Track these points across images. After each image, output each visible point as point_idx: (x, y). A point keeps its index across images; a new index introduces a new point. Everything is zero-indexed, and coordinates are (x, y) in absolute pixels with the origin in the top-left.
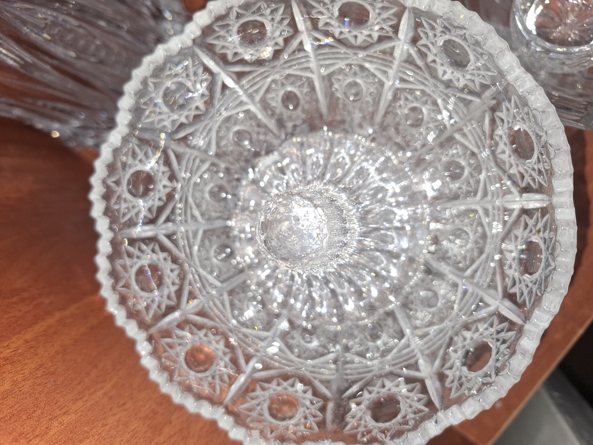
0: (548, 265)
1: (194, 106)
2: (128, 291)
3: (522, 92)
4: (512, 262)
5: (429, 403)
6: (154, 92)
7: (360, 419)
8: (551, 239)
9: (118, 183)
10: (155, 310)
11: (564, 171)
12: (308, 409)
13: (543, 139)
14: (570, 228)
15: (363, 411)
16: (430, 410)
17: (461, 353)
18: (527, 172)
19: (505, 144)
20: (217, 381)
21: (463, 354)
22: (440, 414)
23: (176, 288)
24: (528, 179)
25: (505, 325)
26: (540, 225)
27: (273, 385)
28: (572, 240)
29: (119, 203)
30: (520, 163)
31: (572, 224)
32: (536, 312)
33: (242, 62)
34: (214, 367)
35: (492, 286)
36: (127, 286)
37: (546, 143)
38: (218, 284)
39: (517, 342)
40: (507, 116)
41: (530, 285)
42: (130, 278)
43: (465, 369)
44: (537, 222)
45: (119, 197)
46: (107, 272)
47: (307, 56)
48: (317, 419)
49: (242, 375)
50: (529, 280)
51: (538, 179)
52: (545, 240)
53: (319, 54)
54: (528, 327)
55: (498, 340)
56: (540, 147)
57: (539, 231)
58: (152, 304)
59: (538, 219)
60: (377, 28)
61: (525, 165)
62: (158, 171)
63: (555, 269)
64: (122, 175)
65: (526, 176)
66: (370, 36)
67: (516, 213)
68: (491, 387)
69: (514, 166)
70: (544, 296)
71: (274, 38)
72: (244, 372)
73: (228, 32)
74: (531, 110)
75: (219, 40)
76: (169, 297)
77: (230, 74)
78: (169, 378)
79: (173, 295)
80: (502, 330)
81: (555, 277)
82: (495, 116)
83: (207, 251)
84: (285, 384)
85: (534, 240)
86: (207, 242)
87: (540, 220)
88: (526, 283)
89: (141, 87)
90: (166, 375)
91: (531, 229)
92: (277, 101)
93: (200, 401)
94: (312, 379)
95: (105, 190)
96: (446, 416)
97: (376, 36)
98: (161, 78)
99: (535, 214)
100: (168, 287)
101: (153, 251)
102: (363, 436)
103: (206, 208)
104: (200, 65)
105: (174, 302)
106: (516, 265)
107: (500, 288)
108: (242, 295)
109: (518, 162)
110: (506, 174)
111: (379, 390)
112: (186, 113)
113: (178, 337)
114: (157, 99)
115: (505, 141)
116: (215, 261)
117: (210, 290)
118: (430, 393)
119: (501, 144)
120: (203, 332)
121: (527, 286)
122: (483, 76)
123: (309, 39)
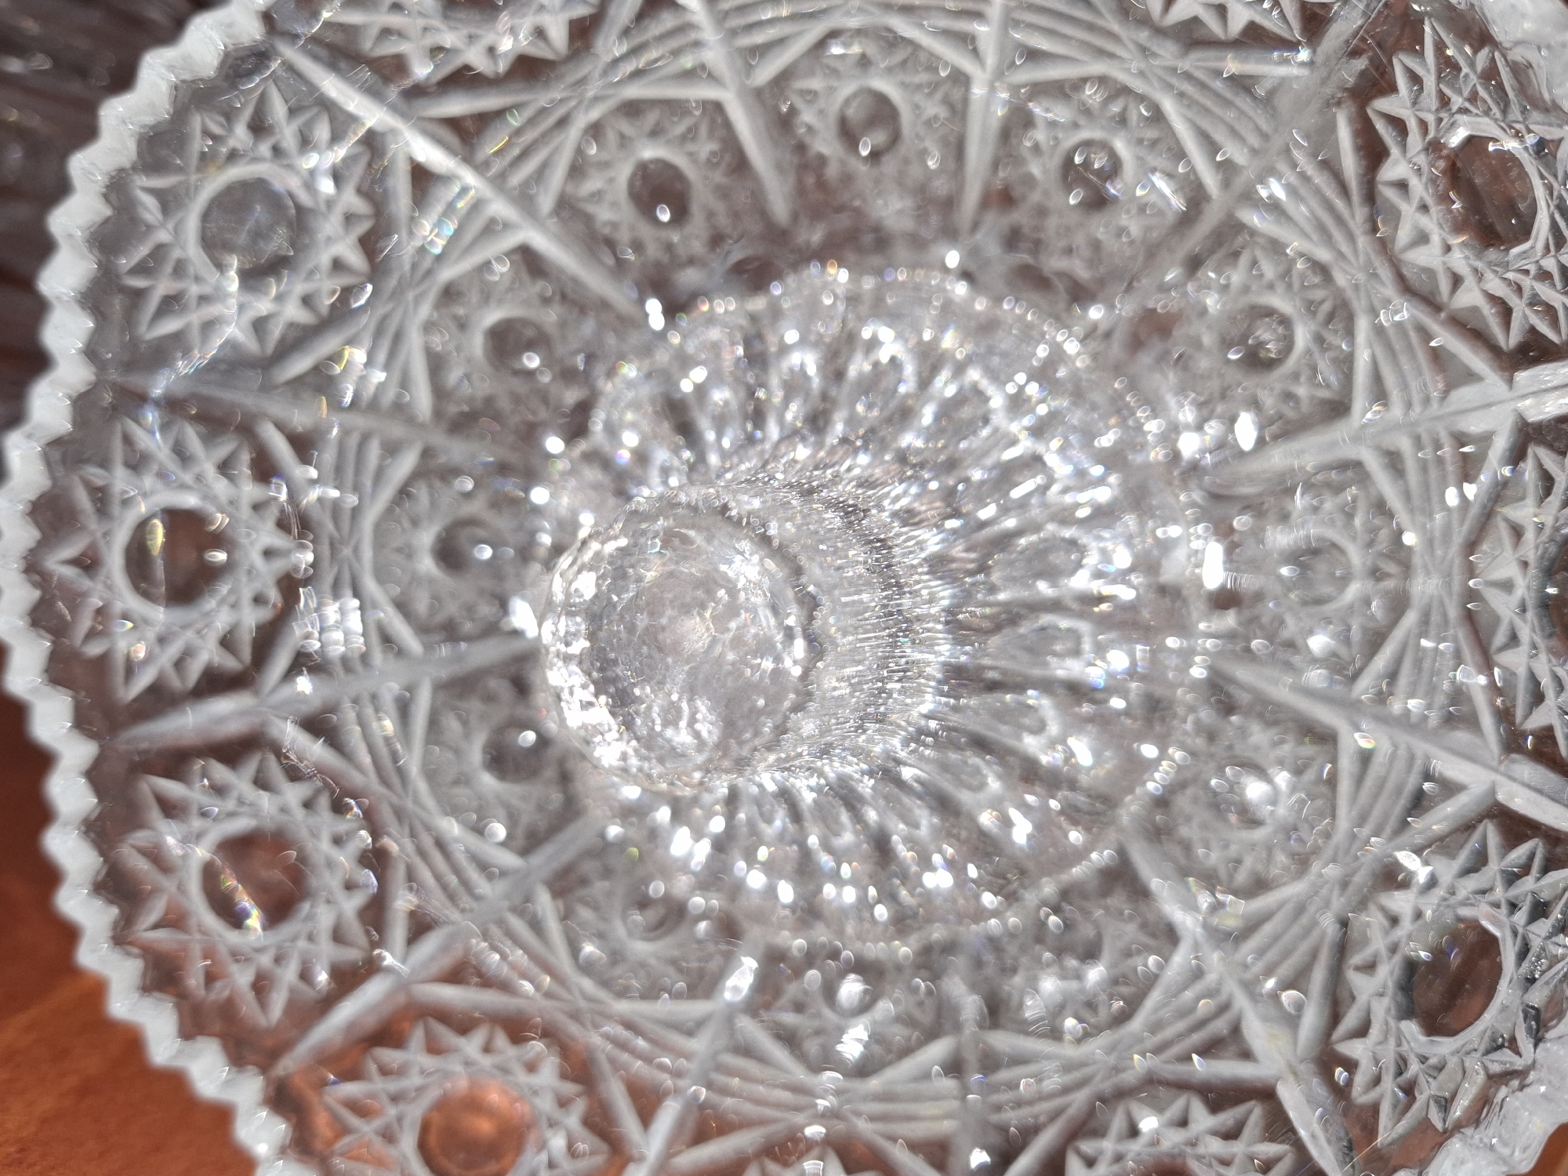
2: (182, 937)
4: (1518, 621)
10: (292, 991)
17: (1388, 973)
21: (1397, 972)
38: (509, 859)
40: (1415, 103)
42: (181, 888)
58: (278, 971)
67: (1501, 444)
72: (641, 1159)
76: (338, 936)
83: (457, 751)
86: (452, 724)
101: (261, 782)
103: (432, 607)
104: (315, 110)
105: (359, 948)
106: (1534, 630)
107: (1487, 721)
108: (599, 887)
109: (1479, 265)
110: (1443, 315)
111: (1121, 1148)
112: (300, 288)
113: (385, 1072)
114: (183, 248)
115: (1422, 199)
116: (488, 781)
117: (483, 887)
118: (1303, 1133)
119: (1408, 210)
120: (478, 1038)
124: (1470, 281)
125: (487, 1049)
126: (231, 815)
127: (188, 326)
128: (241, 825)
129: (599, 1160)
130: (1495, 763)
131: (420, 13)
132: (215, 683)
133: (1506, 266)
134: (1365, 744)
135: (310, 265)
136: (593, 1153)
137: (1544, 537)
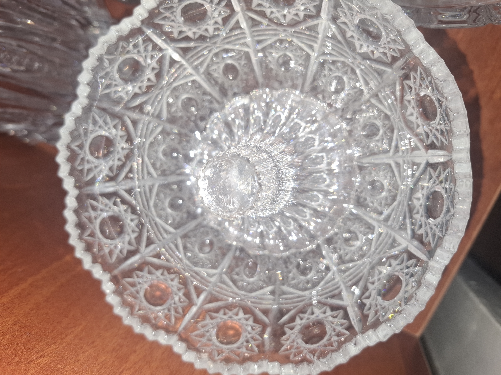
0: (448, 211)
1: (146, 78)
2: (94, 239)
3: (426, 64)
4: (420, 208)
5: (350, 328)
6: (109, 67)
7: (293, 341)
8: (451, 189)
9: (81, 147)
10: (118, 255)
11: (462, 132)
12: (249, 333)
13: (443, 104)
14: (467, 180)
15: (296, 334)
16: (351, 333)
18: (431, 131)
19: (413, 108)
20: (173, 312)
22: (359, 337)
23: (135, 235)
24: (432, 138)
25: (413, 261)
26: (442, 177)
27: (220, 314)
28: (468, 190)
29: (83, 164)
31: (469, 176)
32: (439, 251)
33: (187, 39)
34: (169, 302)
35: (403, 228)
36: (92, 235)
37: (446, 108)
38: (171, 230)
39: (423, 276)
40: (414, 84)
41: (434, 227)
42: (94, 227)
43: (379, 298)
44: (440, 174)
45: (83, 159)
46: (74, 224)
47: (244, 33)
48: (257, 342)
49: (193, 307)
51: (440, 138)
53: (253, 31)
54: (431, 263)
55: (407, 274)
56: (442, 111)
58: (115, 250)
60: (302, 8)
62: (116, 135)
63: (453, 215)
64: (84, 140)
65: (431, 135)
66: (297, 15)
67: (422, 167)
68: (401, 315)
70: (445, 237)
71: (214, 17)
72: (196, 305)
73: (172, 13)
74: (434, 79)
75: (165, 21)
76: (130, 243)
77: (176, 49)
78: (130, 312)
79: (133, 241)
80: (411, 266)
81: (454, 222)
82: (404, 84)
83: (163, 203)
84: (230, 313)
85: (437, 190)
86: (162, 195)
87: (442, 172)
89: (97, 63)
90: (128, 309)
92: (218, 73)
93: (157, 331)
94: (253, 308)
95: (69, 154)
96: (364, 338)
97: (302, 14)
98: (115, 55)
99: (438, 167)
100: (128, 235)
101: (115, 204)
102: (295, 356)
103: (160, 166)
104: (149, 43)
105: (134, 247)
106: (422, 211)
108: (193, 239)
109: (423, 123)
111: (309, 317)
112: (139, 84)
113: (138, 277)
116: (169, 210)
117: (165, 235)
118: (351, 319)
120: (160, 271)
121: (431, 229)
122: (394, 50)
123: (245, 18)
124: (421, 127)
125: (162, 274)
127: (111, 91)
129: (186, 304)
131: (178, 23)
133: (429, 125)
134: (380, 231)
135: (142, 79)
136: (184, 302)
137: (428, 190)
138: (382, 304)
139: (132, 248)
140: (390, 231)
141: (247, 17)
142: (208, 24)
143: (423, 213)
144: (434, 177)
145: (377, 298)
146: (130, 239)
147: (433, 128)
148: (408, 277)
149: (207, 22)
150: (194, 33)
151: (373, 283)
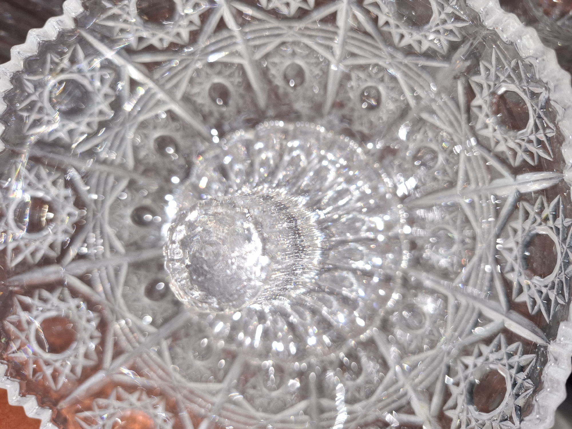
3: (507, 38)
17: (464, 386)
21: (467, 386)
26: (548, 211)
30: (510, 137)
32: (563, 327)
41: (544, 290)
50: (542, 285)
51: (537, 153)
52: (558, 229)
54: (553, 348)
55: (511, 367)
57: (546, 219)
59: (542, 204)
61: (516, 138)
65: (520, 153)
69: (502, 142)
87: (546, 204)
88: (538, 288)
89: (11, 87)
91: (535, 217)
107: (502, 298)
110: (492, 154)
114: (42, 102)
115: (486, 113)
119: (481, 116)
120: (136, 395)
121: (540, 292)
122: (451, 31)
123: (232, 13)
125: (139, 399)
126: (49, 310)
128: (53, 314)
130: (504, 313)
132: (46, 261)
137: (525, 234)
138: (478, 417)
139: (91, 363)
140: (472, 302)
141: (235, 11)
142: (180, 26)
143: (521, 270)
144: (532, 214)
145: (468, 408)
146: (88, 349)
147: (524, 140)
148: (514, 371)
149: (178, 21)
150: (161, 40)
151: (457, 384)
